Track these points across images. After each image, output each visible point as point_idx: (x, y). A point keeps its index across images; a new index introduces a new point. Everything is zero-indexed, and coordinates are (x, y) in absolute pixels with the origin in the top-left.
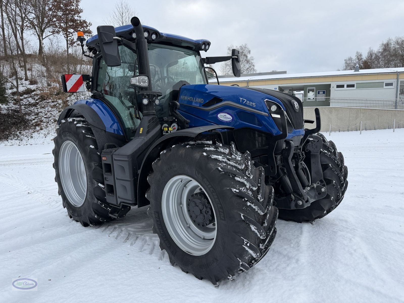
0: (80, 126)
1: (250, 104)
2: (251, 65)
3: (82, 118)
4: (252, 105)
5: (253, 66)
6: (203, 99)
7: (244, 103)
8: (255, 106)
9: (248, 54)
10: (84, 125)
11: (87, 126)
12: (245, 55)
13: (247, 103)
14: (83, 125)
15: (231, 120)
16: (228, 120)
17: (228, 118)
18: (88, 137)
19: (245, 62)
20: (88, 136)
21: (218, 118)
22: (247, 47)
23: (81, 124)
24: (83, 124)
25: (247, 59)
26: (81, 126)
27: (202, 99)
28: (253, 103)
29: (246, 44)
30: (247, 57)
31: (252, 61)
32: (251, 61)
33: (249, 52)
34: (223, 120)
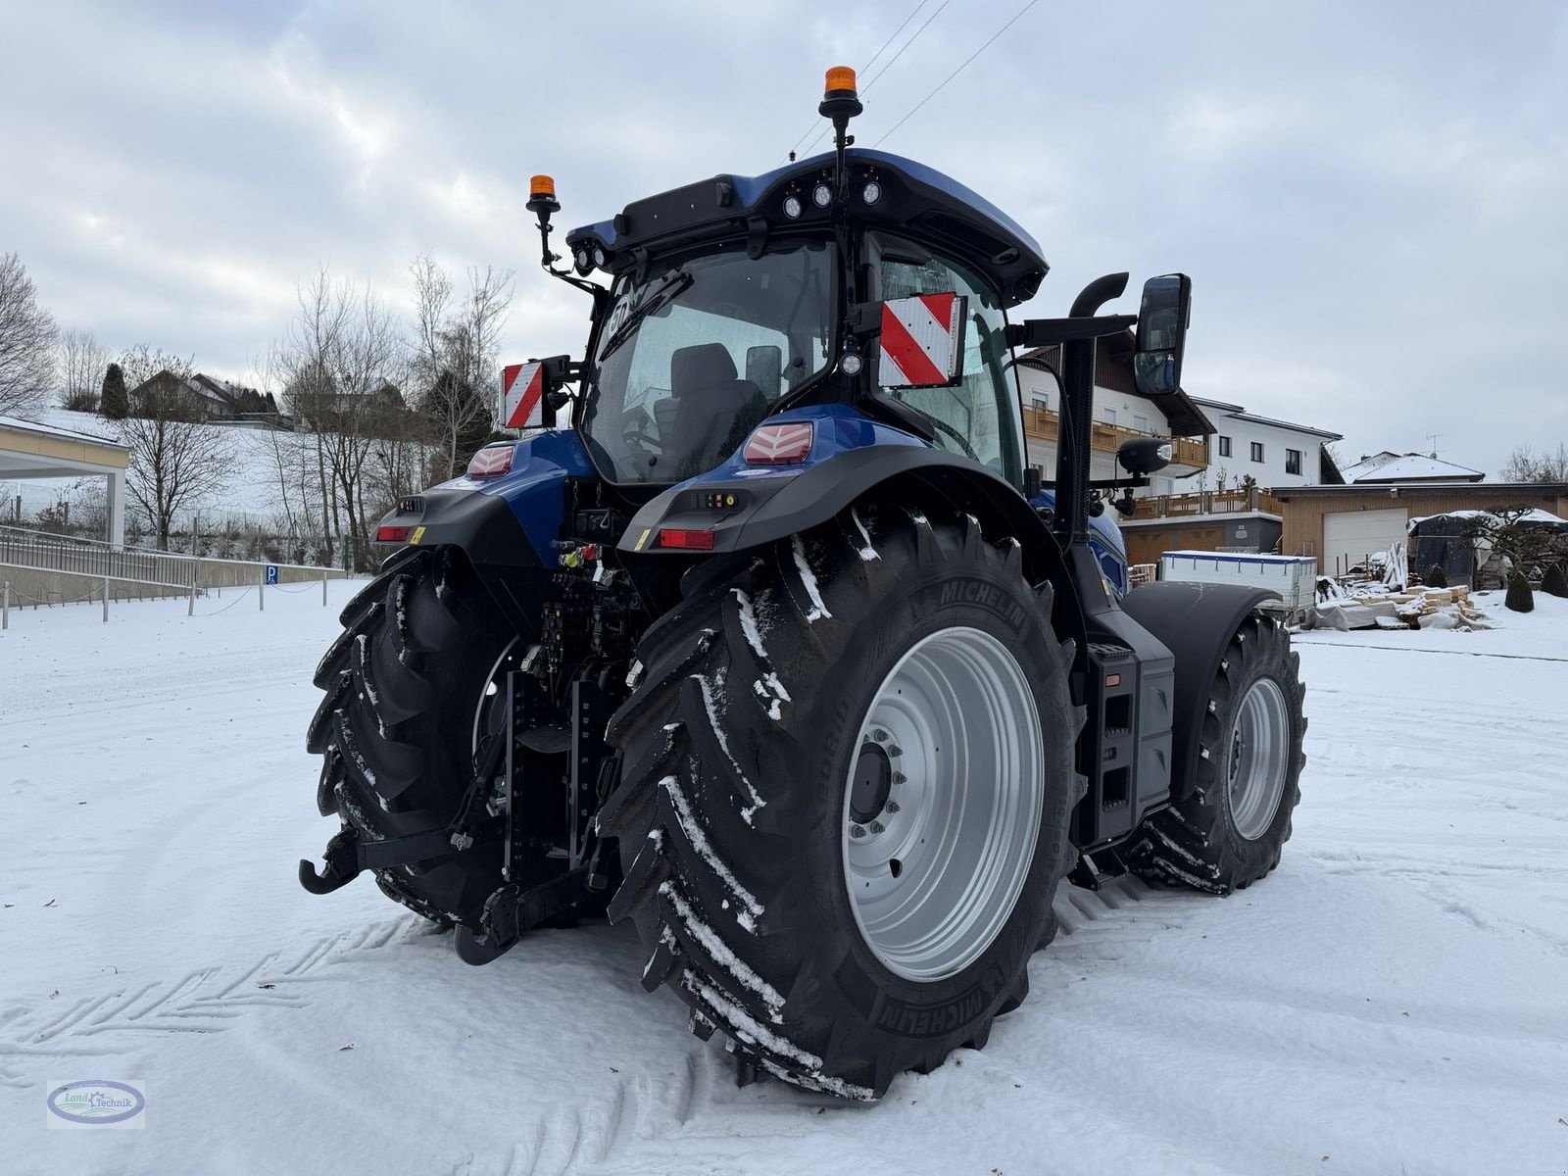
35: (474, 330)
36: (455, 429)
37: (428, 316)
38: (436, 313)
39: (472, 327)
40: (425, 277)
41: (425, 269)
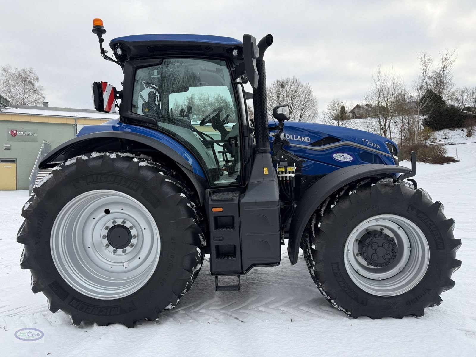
0: (143, 166)
1: (374, 145)
2: (39, 96)
3: (130, 154)
4: (376, 146)
5: (44, 97)
6: (309, 137)
7: (368, 144)
8: (379, 148)
9: (35, 82)
10: (149, 163)
11: (152, 166)
12: (30, 82)
13: (371, 144)
14: (148, 165)
15: (351, 161)
16: (347, 160)
17: (348, 158)
18: (168, 182)
19: (30, 91)
20: (168, 180)
21: (334, 158)
22: (33, 72)
23: (145, 162)
24: (147, 163)
25: (33, 88)
26: (145, 165)
27: (307, 138)
28: (377, 145)
29: (32, 68)
30: (33, 85)
31: (42, 92)
32: (40, 91)
33: (37, 79)
34: (341, 160)
35: (442, 73)
36: (419, 110)
37: (425, 72)
38: (427, 70)
39: (442, 72)
40: (423, 59)
41: (423, 56)
